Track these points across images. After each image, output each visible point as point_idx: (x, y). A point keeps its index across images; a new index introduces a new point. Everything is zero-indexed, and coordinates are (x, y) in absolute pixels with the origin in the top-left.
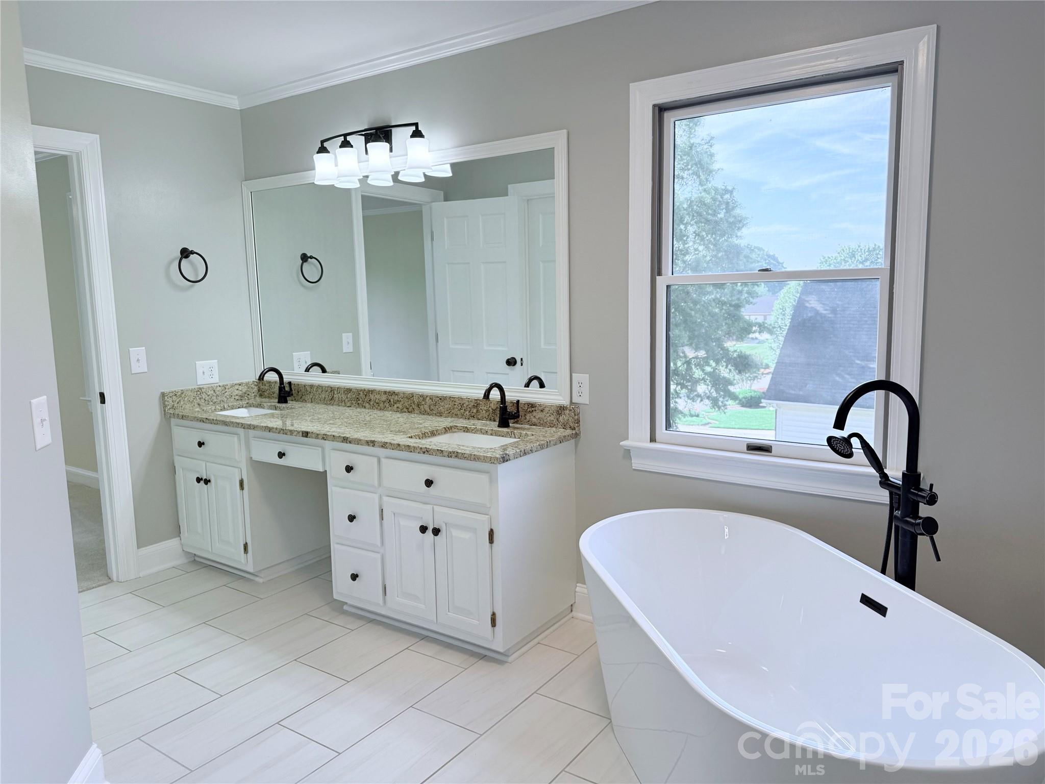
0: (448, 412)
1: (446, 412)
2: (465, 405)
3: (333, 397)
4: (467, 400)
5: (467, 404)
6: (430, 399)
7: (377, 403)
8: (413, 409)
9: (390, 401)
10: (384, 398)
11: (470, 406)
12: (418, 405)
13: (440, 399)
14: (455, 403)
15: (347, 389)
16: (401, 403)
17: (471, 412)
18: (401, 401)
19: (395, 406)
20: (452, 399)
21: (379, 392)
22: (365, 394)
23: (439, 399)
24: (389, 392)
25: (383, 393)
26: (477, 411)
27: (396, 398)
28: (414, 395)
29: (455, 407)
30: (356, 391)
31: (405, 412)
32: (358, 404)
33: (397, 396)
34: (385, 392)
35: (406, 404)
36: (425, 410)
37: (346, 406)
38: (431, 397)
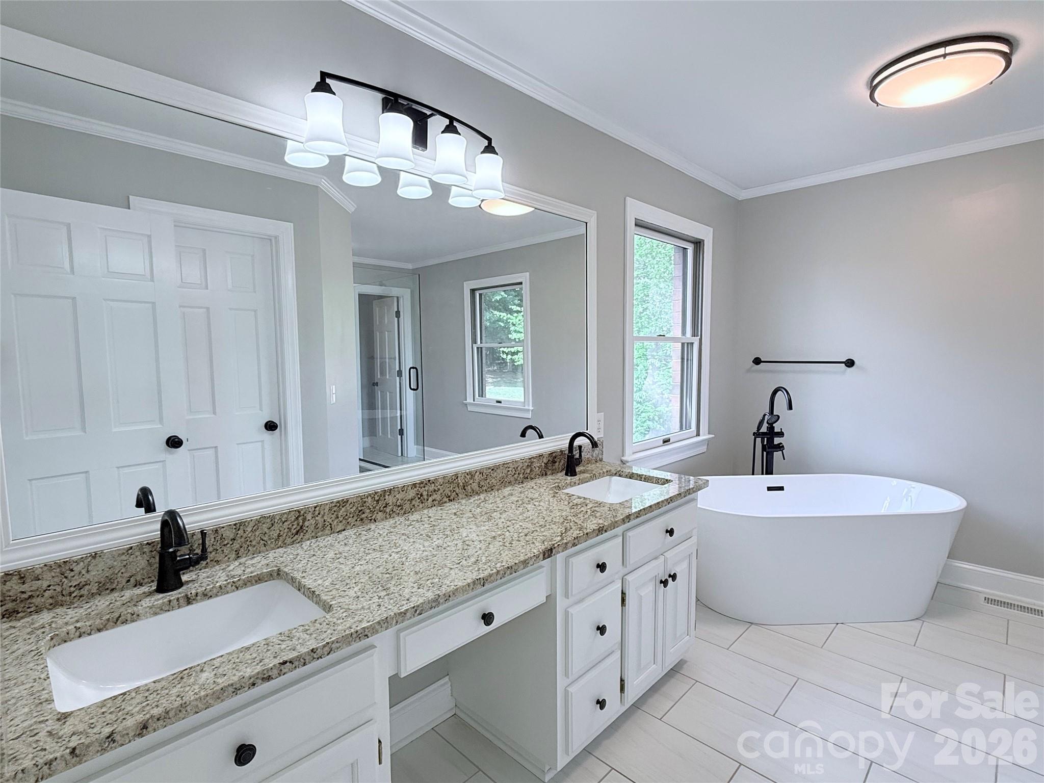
0: (500, 482)
1: (498, 484)
2: (519, 468)
3: (301, 527)
4: (521, 461)
5: (521, 466)
6: (480, 473)
7: (399, 506)
8: (457, 494)
9: (421, 495)
10: (412, 493)
11: (524, 468)
12: (464, 486)
13: (492, 470)
14: (509, 469)
15: (338, 502)
16: (439, 493)
17: (525, 473)
18: (439, 489)
19: (430, 499)
20: (506, 466)
21: (404, 488)
22: (377, 498)
23: (490, 470)
24: (422, 483)
25: (410, 488)
26: (531, 471)
27: (432, 487)
28: (459, 475)
29: (509, 473)
30: (359, 499)
31: (445, 502)
32: (362, 520)
33: (433, 485)
34: (414, 485)
35: (447, 492)
36: (473, 490)
37: (334, 533)
38: (482, 471)
